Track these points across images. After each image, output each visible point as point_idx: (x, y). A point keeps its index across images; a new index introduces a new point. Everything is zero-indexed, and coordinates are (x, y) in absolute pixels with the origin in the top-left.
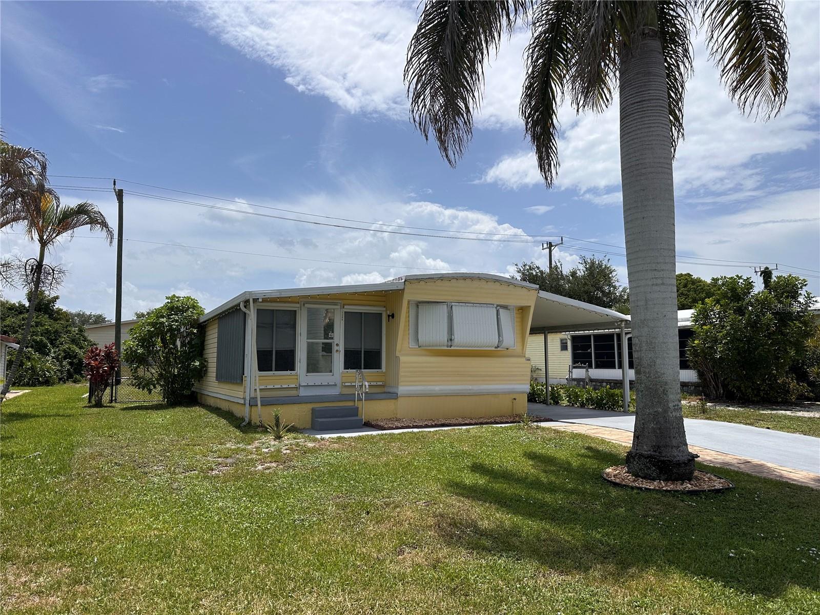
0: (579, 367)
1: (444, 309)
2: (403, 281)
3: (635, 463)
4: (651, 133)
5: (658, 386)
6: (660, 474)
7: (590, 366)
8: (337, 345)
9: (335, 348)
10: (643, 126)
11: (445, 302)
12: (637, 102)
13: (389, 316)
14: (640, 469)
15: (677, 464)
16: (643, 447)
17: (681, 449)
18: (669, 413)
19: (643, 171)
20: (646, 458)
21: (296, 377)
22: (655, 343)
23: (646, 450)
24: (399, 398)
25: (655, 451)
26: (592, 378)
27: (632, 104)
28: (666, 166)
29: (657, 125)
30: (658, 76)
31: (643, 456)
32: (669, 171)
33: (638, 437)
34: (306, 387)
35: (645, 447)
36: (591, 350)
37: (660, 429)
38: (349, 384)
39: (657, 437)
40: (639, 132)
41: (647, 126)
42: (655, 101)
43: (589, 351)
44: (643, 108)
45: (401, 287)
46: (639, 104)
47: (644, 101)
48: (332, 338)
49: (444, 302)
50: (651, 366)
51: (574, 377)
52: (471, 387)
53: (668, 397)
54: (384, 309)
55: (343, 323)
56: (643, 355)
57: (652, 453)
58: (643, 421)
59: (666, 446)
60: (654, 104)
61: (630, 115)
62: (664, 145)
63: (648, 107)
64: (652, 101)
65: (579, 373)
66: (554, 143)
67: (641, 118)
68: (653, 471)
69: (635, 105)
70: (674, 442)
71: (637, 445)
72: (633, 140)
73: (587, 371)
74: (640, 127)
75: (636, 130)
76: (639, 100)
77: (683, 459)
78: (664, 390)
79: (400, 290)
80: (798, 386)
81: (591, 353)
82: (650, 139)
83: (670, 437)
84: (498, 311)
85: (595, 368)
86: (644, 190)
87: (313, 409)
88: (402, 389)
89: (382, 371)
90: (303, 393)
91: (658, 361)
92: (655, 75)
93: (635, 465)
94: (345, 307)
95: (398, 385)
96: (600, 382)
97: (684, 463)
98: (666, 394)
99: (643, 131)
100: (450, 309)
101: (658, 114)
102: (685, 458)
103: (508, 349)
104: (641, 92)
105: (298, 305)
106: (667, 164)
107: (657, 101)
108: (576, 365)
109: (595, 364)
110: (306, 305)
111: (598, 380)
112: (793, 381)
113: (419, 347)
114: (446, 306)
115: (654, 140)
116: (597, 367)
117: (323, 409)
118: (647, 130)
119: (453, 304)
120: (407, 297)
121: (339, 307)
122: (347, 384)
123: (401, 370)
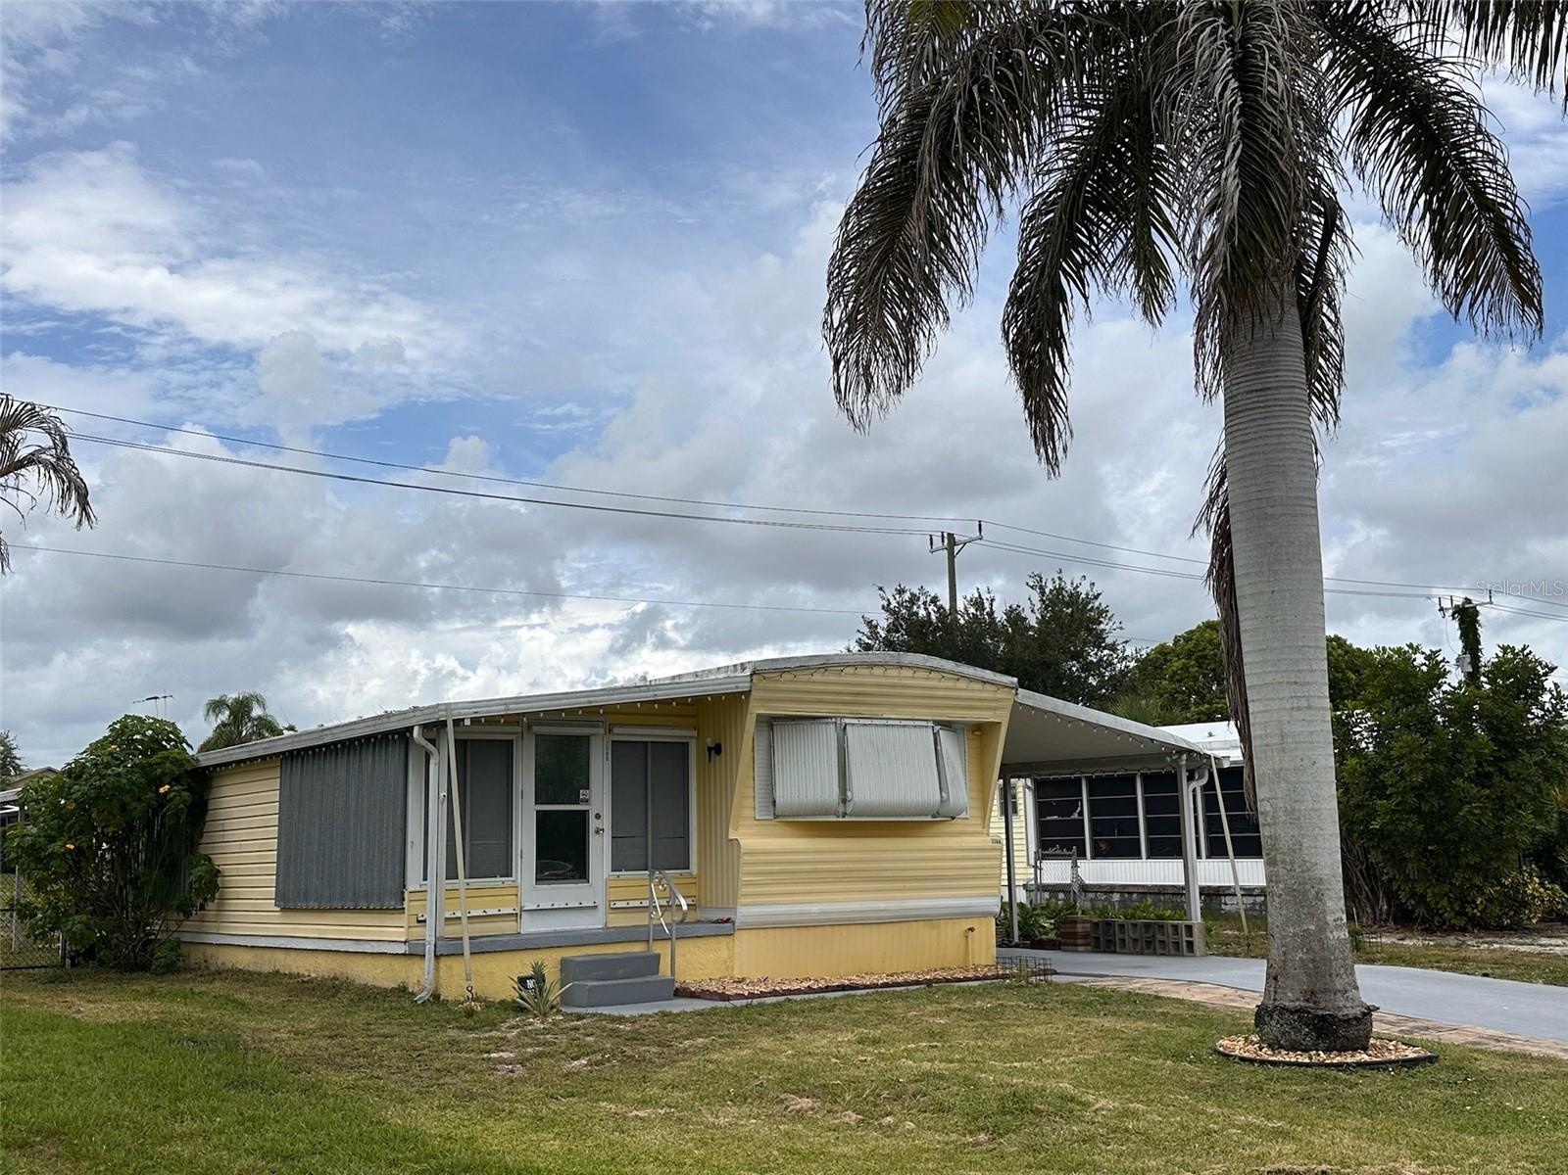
0: (1059, 855)
1: (829, 733)
2: (748, 672)
3: (1273, 1023)
4: (1280, 447)
5: (1308, 887)
6: (1318, 1039)
7: (1082, 855)
8: (598, 816)
9: (593, 824)
10: (1268, 433)
11: (831, 718)
12: (1257, 391)
13: (710, 749)
14: (1283, 1034)
15: (1344, 1021)
16: (1285, 994)
17: (1350, 994)
18: (1328, 933)
19: (1270, 511)
20: (1292, 1013)
21: (514, 891)
22: (1299, 810)
23: (1291, 999)
24: (737, 934)
25: (1308, 1001)
26: (1087, 882)
27: (1248, 392)
28: (1308, 503)
29: (1291, 432)
30: (1292, 346)
31: (1287, 1010)
32: (1313, 512)
33: (1275, 978)
34: (535, 914)
35: (1290, 994)
36: (1081, 814)
37: (1313, 961)
38: (623, 904)
39: (1308, 975)
40: (1261, 442)
41: (1275, 432)
42: (1286, 390)
43: (1075, 816)
44: (1267, 401)
45: (744, 687)
46: (1259, 394)
47: (1269, 389)
48: (587, 801)
49: (827, 717)
50: (1294, 851)
51: (1045, 882)
52: (882, 905)
53: (1324, 904)
54: (695, 733)
55: (608, 765)
56: (1279, 831)
57: (1303, 1004)
58: (1284, 949)
59: (1325, 991)
60: (1287, 396)
61: (1243, 411)
62: (1304, 466)
63: (1275, 399)
64: (1282, 391)
65: (1057, 872)
66: (1061, 393)
67: (1265, 418)
68: (1305, 1034)
69: (1254, 394)
70: (1339, 984)
71: (1275, 992)
72: (1251, 454)
73: (1075, 866)
74: (1263, 434)
75: (1256, 439)
76: (1260, 387)
77: (1354, 1011)
78: (1317, 893)
79: (742, 693)
80: (1542, 890)
81: (1082, 821)
82: (1281, 455)
83: (1330, 975)
84: (936, 735)
85: (1093, 858)
86: (1272, 544)
87: (564, 962)
88: (744, 912)
89: (691, 873)
90: (530, 926)
91: (1306, 843)
92: (1285, 345)
93: (1274, 1027)
94: (616, 730)
95: (735, 903)
96: (1105, 893)
97: (1356, 1018)
98: (1321, 900)
99: (1268, 441)
100: (841, 733)
101: (1292, 413)
102: (1358, 1011)
103: (953, 818)
104: (1264, 372)
105: (517, 729)
106: (1310, 499)
107: (1290, 390)
108: (1050, 851)
109: (1091, 848)
110: (536, 729)
111: (1100, 886)
112: (1532, 880)
113: (776, 816)
114: (833, 726)
115: (1287, 458)
116: (1097, 854)
117: (587, 959)
118: (1274, 441)
119: (847, 721)
120: (756, 709)
121: (602, 731)
122: (619, 904)
123: (744, 869)
